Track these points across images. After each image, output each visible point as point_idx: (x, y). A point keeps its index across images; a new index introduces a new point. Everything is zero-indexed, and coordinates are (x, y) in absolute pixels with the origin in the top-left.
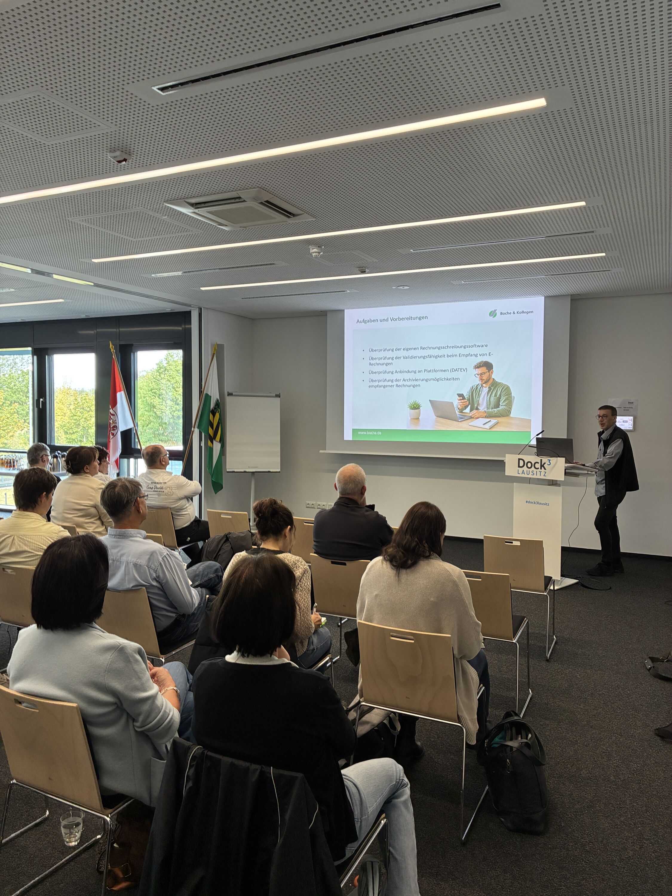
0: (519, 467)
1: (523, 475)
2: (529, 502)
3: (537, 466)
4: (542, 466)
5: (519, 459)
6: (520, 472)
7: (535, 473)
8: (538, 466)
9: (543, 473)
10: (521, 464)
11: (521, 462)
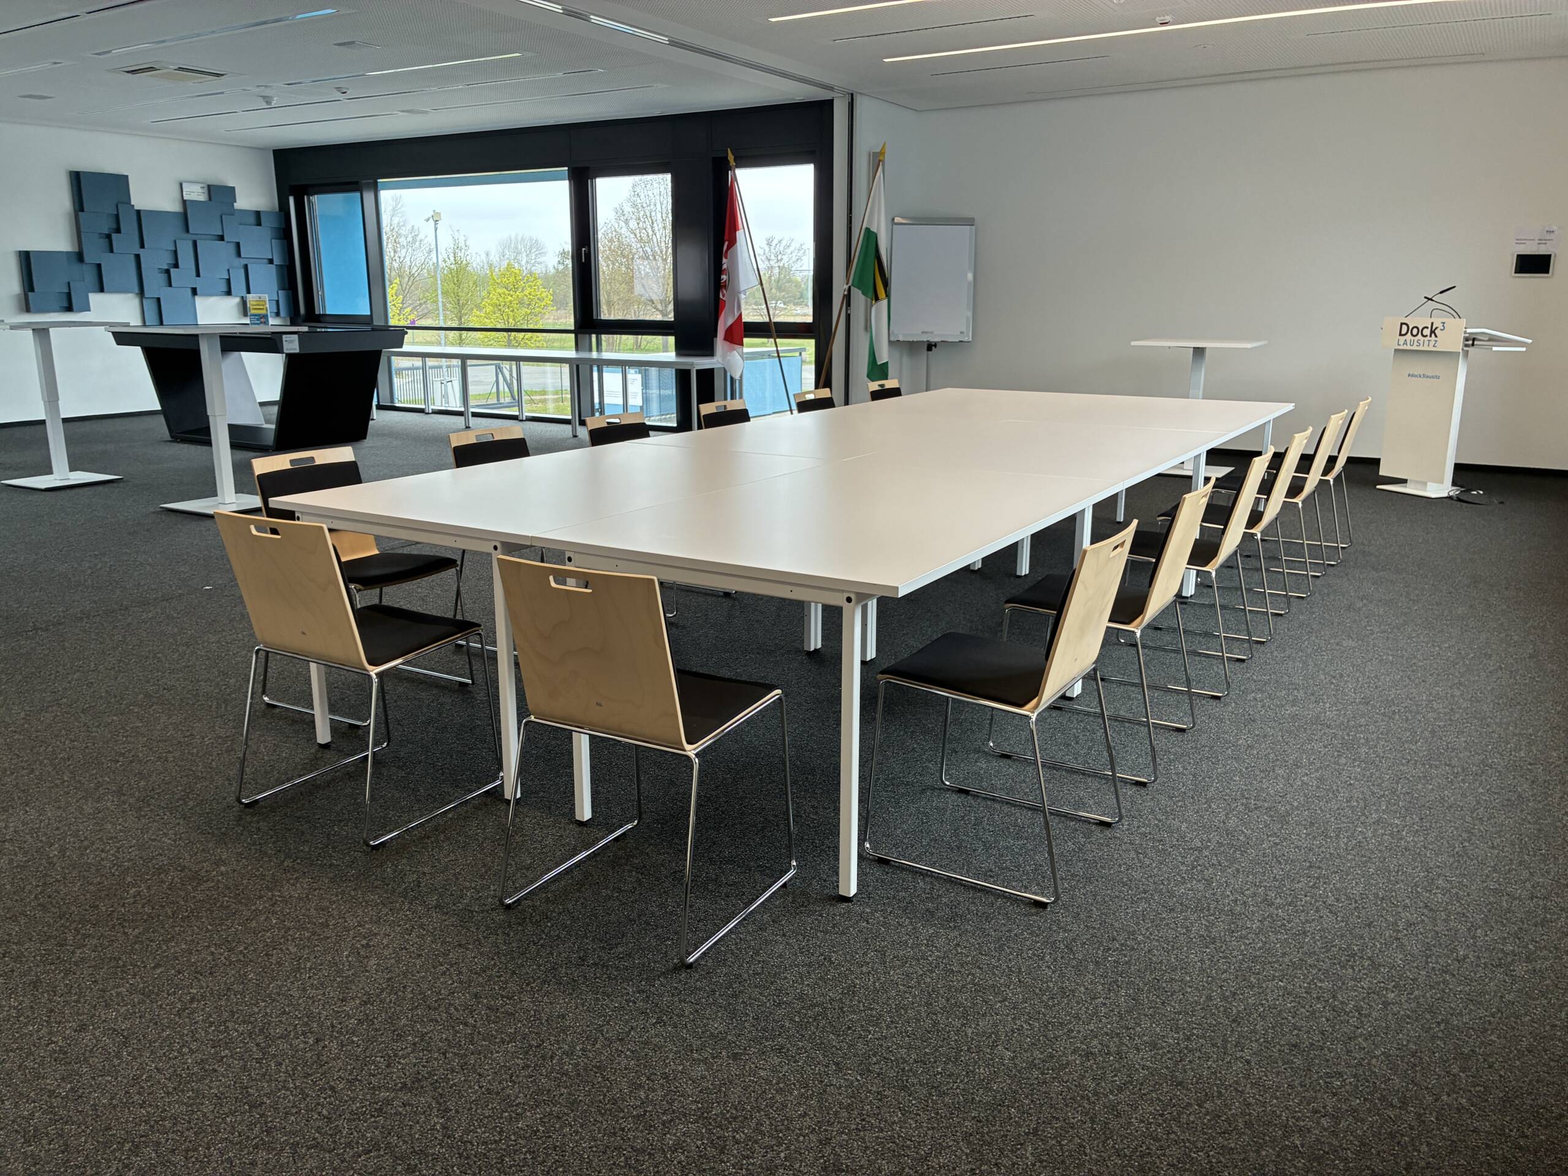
0: (1401, 335)
1: (1405, 347)
2: (1413, 376)
3: (1424, 334)
4: (1433, 332)
5: (1402, 324)
6: (1401, 343)
7: (1421, 342)
8: (1427, 332)
9: (1432, 343)
10: (1404, 332)
11: (1405, 327)
